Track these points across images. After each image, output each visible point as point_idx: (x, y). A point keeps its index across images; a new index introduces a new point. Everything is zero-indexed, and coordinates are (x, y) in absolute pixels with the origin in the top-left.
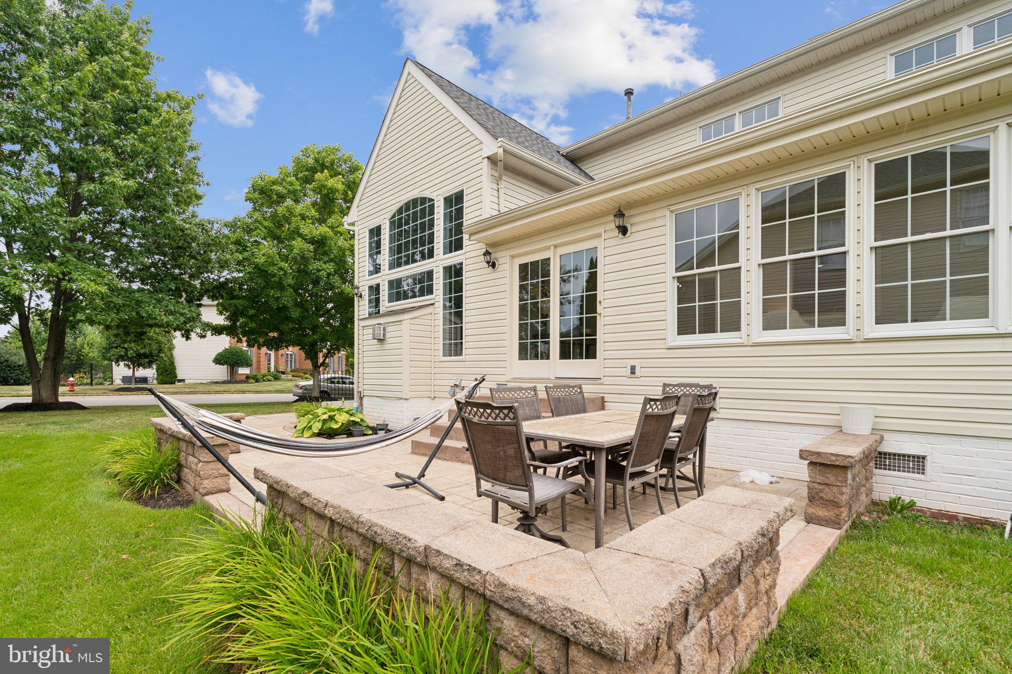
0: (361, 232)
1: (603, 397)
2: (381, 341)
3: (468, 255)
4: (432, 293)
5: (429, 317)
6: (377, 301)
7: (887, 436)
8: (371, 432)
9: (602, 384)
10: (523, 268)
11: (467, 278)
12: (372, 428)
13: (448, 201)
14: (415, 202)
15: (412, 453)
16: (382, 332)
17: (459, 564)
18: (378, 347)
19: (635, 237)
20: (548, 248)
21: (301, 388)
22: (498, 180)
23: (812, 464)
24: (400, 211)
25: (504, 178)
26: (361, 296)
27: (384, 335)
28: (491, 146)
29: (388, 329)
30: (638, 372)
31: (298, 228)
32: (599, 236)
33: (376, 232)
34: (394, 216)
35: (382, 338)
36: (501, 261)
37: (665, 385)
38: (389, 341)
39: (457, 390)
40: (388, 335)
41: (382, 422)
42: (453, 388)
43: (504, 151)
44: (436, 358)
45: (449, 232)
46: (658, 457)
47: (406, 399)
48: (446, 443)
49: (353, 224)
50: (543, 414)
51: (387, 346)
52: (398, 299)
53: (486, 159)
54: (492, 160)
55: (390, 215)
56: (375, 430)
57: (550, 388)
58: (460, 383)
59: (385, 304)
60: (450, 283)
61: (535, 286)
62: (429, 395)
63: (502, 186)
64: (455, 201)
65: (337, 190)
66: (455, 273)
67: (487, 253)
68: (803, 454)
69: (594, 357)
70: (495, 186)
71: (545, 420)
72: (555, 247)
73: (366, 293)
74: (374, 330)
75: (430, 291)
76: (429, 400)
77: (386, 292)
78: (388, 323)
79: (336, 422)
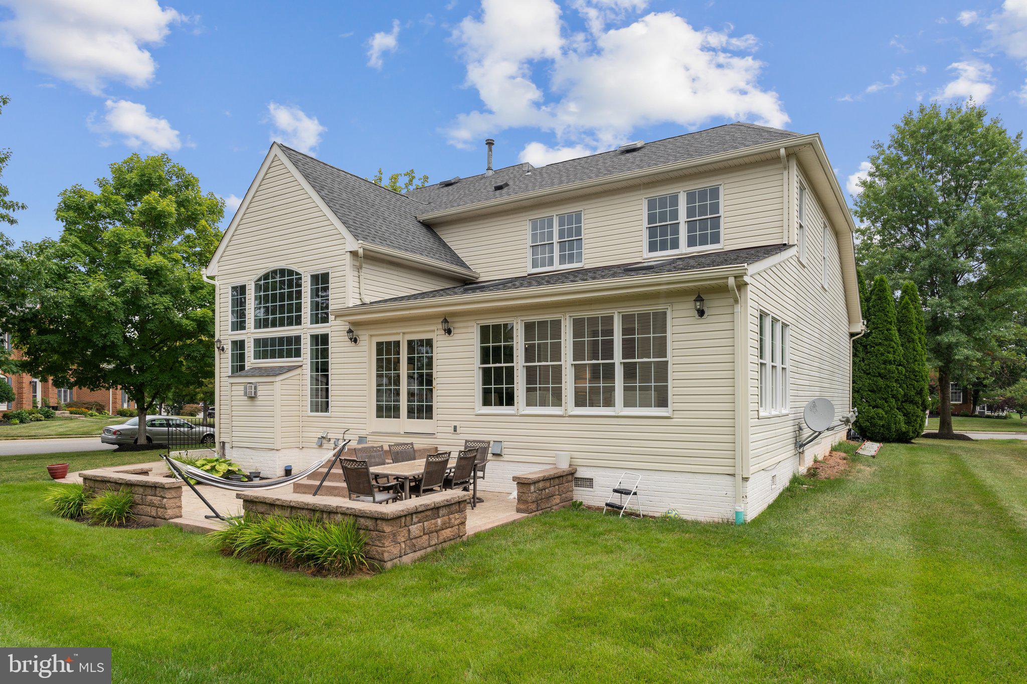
0: (222, 287)
1: (437, 448)
2: (252, 398)
3: (333, 328)
4: (300, 356)
5: (297, 377)
6: (242, 357)
7: (579, 469)
8: (247, 480)
9: (436, 438)
10: (379, 344)
11: (332, 347)
12: (246, 476)
13: (315, 278)
14: (282, 272)
15: (294, 492)
16: (253, 391)
17: (348, 508)
18: (248, 403)
19: (456, 337)
20: (399, 334)
21: (115, 433)
22: (359, 268)
23: (518, 483)
24: (266, 277)
25: (364, 266)
26: (223, 349)
27: (255, 393)
28: (353, 244)
29: (259, 388)
30: (458, 431)
31: (128, 256)
32: (434, 331)
33: (240, 291)
34: (259, 280)
35: (253, 395)
36: (362, 338)
37: (467, 441)
38: (260, 398)
39: (324, 441)
40: (259, 393)
41: (254, 471)
42: (321, 440)
43: (363, 249)
44: (304, 414)
45: (316, 306)
46: (441, 482)
47: (277, 450)
48: (325, 484)
49: (212, 278)
50: (387, 461)
51: (258, 403)
52: (265, 357)
53: (349, 253)
54: (354, 254)
55: (256, 277)
56: (250, 478)
57: (392, 445)
58: (327, 435)
59: (250, 361)
60: (317, 349)
61: (389, 360)
62: (297, 445)
63: (362, 274)
64: (321, 281)
65: (170, 215)
66: (321, 341)
67: (350, 331)
68: (515, 479)
69: (431, 418)
70: (356, 274)
71: (389, 465)
72: (404, 333)
73: (228, 347)
74: (245, 388)
75: (298, 354)
76: (298, 450)
77: (252, 349)
78: (259, 383)
79: (217, 471)
